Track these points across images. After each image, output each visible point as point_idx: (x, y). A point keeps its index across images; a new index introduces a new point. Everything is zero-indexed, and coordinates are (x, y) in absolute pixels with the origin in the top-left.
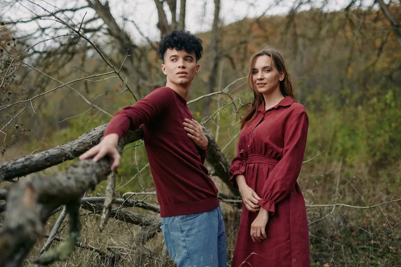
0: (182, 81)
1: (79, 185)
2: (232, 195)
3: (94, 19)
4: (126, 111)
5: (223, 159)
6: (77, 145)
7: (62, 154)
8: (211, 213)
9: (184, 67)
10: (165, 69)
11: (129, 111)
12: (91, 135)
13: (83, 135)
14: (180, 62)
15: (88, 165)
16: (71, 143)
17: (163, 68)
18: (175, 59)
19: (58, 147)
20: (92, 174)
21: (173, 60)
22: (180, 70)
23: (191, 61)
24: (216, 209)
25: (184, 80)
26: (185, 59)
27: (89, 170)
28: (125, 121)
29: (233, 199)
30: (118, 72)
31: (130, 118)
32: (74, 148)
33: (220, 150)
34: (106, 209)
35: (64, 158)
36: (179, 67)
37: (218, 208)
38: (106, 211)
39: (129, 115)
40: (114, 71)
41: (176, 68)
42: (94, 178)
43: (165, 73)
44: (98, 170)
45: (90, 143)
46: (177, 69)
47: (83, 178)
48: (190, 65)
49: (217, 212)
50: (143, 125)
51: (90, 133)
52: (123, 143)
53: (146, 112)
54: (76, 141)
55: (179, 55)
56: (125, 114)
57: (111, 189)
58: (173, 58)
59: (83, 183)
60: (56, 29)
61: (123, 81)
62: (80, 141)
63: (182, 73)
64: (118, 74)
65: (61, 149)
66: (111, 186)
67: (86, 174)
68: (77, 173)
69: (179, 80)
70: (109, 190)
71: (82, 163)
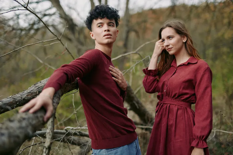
0: (108, 41)
1: (12, 140)
2: (142, 122)
3: (50, 8)
4: (63, 68)
5: (136, 99)
6: (26, 95)
7: (14, 102)
8: (130, 146)
9: (108, 31)
10: (93, 35)
11: (65, 68)
12: (38, 86)
13: (32, 86)
14: (105, 27)
15: (24, 119)
16: (21, 93)
17: (91, 34)
18: (101, 25)
19: (11, 97)
20: (27, 126)
21: (99, 26)
22: (106, 33)
23: (113, 26)
24: (134, 142)
25: (109, 40)
26: (109, 25)
27: (24, 124)
28: (62, 77)
29: (142, 125)
30: (60, 39)
31: (66, 74)
32: (23, 97)
33: (133, 93)
34: (46, 149)
35: (15, 105)
36: (105, 31)
37: (136, 141)
38: (46, 151)
39: (65, 72)
40: (57, 38)
41: (102, 32)
42: (30, 130)
43: (93, 38)
44: (34, 122)
45: (37, 92)
46: (104, 32)
47: (18, 132)
48: (113, 29)
49: (135, 144)
50: (78, 78)
51: (37, 85)
52: (60, 95)
53: (80, 68)
54: (26, 92)
55: (104, 22)
56: (62, 71)
57: (50, 132)
58: (99, 25)
59: (18, 137)
60: (26, 15)
61: (63, 45)
62: (28, 91)
63: (108, 35)
64: (60, 40)
65: (13, 98)
66: (51, 130)
67: (21, 128)
68: (12, 128)
69: (106, 41)
70: (49, 133)
71: (18, 116)
